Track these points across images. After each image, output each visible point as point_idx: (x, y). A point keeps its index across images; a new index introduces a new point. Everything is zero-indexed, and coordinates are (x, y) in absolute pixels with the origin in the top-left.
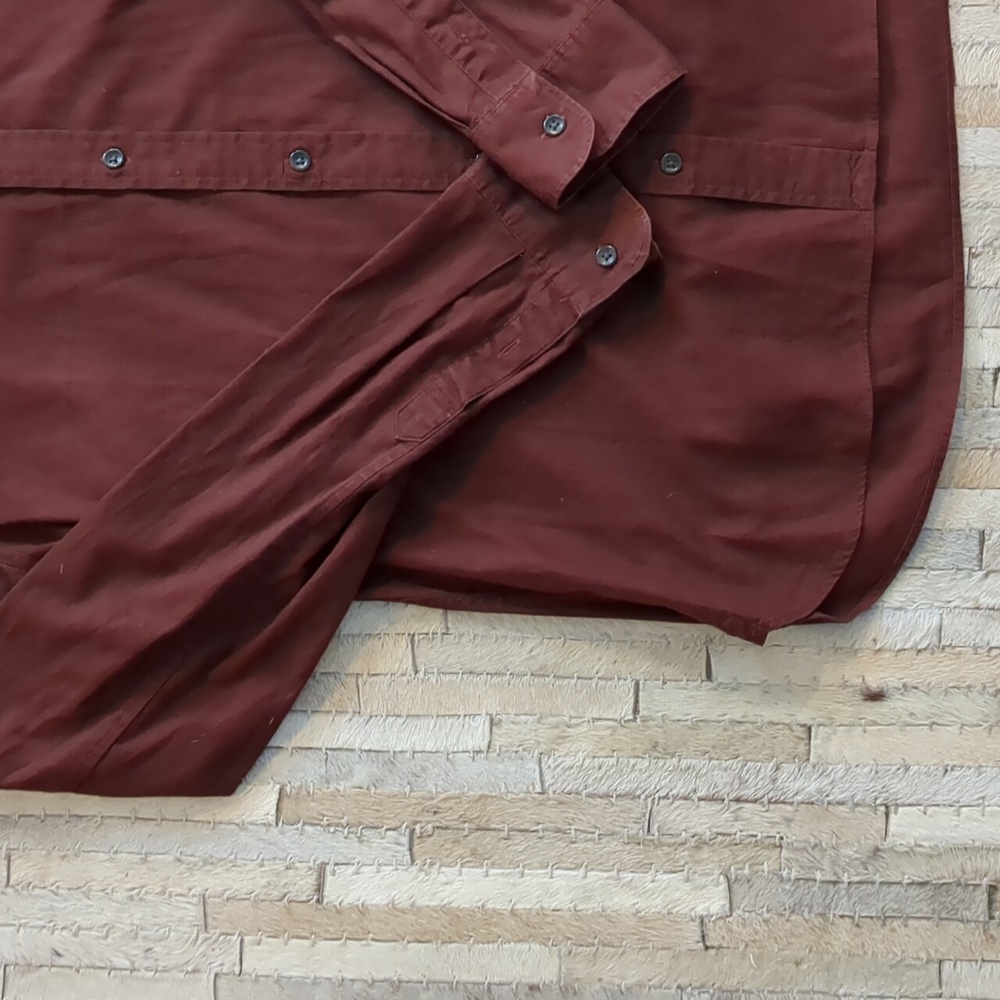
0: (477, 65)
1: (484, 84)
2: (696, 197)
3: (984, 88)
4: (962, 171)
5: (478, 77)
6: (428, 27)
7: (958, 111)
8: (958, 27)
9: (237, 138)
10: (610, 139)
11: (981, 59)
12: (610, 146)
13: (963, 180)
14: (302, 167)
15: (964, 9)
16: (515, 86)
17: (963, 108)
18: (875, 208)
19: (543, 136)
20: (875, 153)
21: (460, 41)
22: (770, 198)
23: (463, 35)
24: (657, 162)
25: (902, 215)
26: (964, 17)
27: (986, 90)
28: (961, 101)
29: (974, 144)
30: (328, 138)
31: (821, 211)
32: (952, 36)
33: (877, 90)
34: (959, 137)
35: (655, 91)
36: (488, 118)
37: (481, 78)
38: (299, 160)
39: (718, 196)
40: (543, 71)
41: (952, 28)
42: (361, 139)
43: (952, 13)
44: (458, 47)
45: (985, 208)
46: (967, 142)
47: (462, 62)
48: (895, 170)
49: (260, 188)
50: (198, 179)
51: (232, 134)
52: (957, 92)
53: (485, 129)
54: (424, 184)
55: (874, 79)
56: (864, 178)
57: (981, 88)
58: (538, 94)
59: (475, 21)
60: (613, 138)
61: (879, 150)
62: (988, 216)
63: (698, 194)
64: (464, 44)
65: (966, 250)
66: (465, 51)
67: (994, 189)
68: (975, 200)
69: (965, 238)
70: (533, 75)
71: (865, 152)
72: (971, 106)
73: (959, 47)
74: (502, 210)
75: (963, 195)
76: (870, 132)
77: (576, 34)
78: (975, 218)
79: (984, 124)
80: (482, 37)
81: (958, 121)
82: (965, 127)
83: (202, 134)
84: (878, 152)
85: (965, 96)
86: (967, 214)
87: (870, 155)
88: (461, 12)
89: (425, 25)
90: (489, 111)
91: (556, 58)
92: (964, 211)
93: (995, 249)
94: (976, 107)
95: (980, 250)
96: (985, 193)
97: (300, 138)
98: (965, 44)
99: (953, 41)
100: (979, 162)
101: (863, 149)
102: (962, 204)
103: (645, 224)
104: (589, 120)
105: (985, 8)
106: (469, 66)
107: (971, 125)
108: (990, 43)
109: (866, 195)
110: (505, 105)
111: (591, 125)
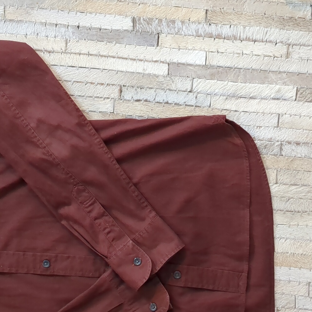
0: (112, 235)
1: (114, 243)
2: (185, 287)
3: (284, 253)
4: (276, 281)
5: (112, 240)
6: (95, 220)
7: (275, 261)
8: (276, 232)
9: (24, 255)
10: (157, 269)
11: (283, 243)
12: (157, 271)
13: (276, 284)
14: (47, 266)
15: (279, 225)
16: (124, 246)
17: (277, 260)
18: (246, 293)
19: (133, 265)
20: (247, 274)
21: (106, 226)
22: (211, 287)
23: (107, 225)
24: (172, 274)
25: (255, 296)
26: (278, 229)
27: (285, 254)
28: (276, 257)
29: (280, 272)
30: (57, 256)
31: (228, 293)
32: (274, 235)
33: (249, 253)
34: (275, 269)
35: (173, 254)
36: (114, 257)
37: (112, 241)
38: (46, 264)
39: (193, 287)
40: (134, 240)
41: (274, 232)
42: (68, 257)
43: (275, 226)
44: (105, 229)
45: (283, 294)
46: (277, 271)
47: (106, 234)
48: (253, 281)
49: (31, 273)
50: (9, 269)
51: (22, 253)
52: (275, 254)
53: (113, 260)
54: (90, 275)
55: (248, 250)
56: (243, 283)
57: (283, 253)
58: (132, 249)
59: (111, 219)
60: (158, 269)
61: (248, 273)
62: (284, 297)
63: (186, 286)
64: (107, 228)
65: (276, 308)
66: (107, 230)
67: (286, 288)
68: (280, 291)
69: (275, 304)
70: (131, 242)
71: (243, 274)
72: (279, 259)
73: (276, 238)
74: (117, 287)
75: (275, 289)
76: (245, 267)
77: (147, 229)
78: (279, 298)
79: (284, 265)
80: (114, 225)
81: (275, 264)
82: (277, 266)
83: (11, 252)
84: (248, 274)
85: (278, 255)
86: (277, 296)
87: (245, 275)
88: (107, 216)
89: (94, 219)
90: (115, 254)
91: (139, 236)
92: (276, 295)
93: (285, 309)
94: (281, 260)
95: (280, 309)
96: (283, 289)
97: (47, 256)
98: (278, 238)
99: (274, 236)
100: (282, 278)
101: (243, 273)
102: (275, 292)
103: (167, 298)
104: (150, 262)
105: (286, 226)
106: (108, 236)
107: (279, 266)
108: (287, 238)
109: (243, 288)
110: (120, 253)
111: (150, 264)
